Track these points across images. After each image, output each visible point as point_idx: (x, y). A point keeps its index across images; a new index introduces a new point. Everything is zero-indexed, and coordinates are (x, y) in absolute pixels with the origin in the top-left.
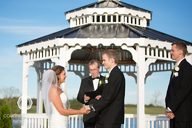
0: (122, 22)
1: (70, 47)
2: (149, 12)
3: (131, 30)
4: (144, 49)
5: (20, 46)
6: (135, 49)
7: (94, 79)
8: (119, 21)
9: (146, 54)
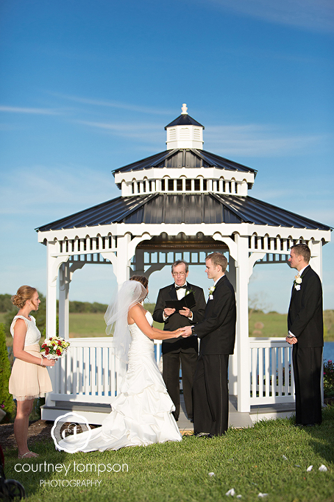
0: (209, 190)
1: (133, 237)
2: (252, 171)
3: (226, 207)
4: (248, 239)
5: (42, 229)
6: (234, 239)
7: (178, 288)
8: (205, 188)
9: (250, 247)
